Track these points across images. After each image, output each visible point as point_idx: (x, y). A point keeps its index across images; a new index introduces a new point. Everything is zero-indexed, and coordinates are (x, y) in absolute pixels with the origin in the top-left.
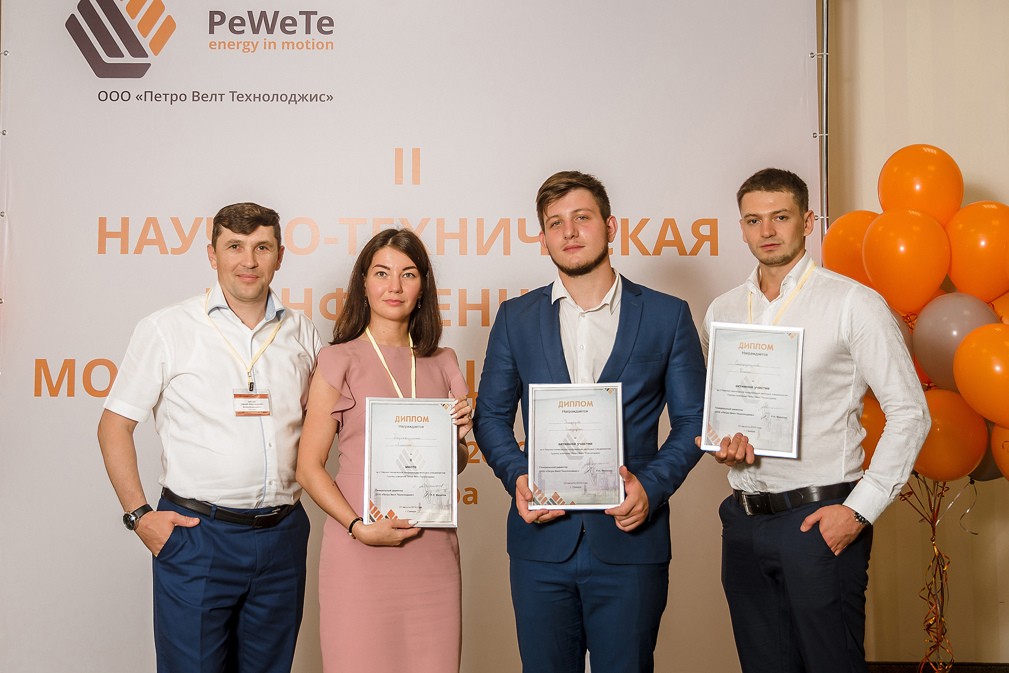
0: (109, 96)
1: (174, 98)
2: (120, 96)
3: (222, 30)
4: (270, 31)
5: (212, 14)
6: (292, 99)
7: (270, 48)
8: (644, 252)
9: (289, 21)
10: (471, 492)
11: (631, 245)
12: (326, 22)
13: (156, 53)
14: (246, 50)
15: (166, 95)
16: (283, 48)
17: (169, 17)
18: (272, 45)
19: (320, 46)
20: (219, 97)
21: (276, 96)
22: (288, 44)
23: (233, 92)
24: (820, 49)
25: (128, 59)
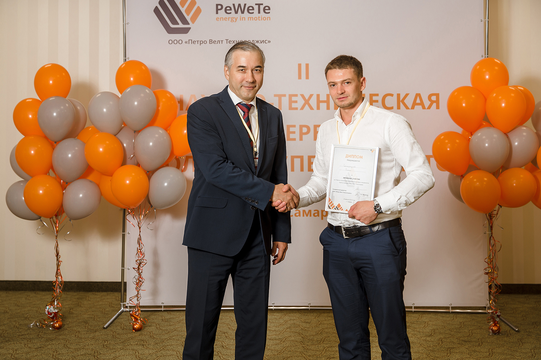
0: (173, 42)
1: (202, 42)
2: (178, 42)
3: (222, 12)
4: (243, 12)
5: (217, 5)
7: (242, 20)
8: (407, 108)
9: (251, 8)
11: (401, 105)
12: (267, 8)
13: (193, 22)
14: (232, 21)
15: (198, 41)
16: (248, 20)
17: (198, 7)
18: (244, 19)
19: (265, 19)
20: (221, 42)
22: (251, 18)
23: (227, 40)
25: (181, 25)
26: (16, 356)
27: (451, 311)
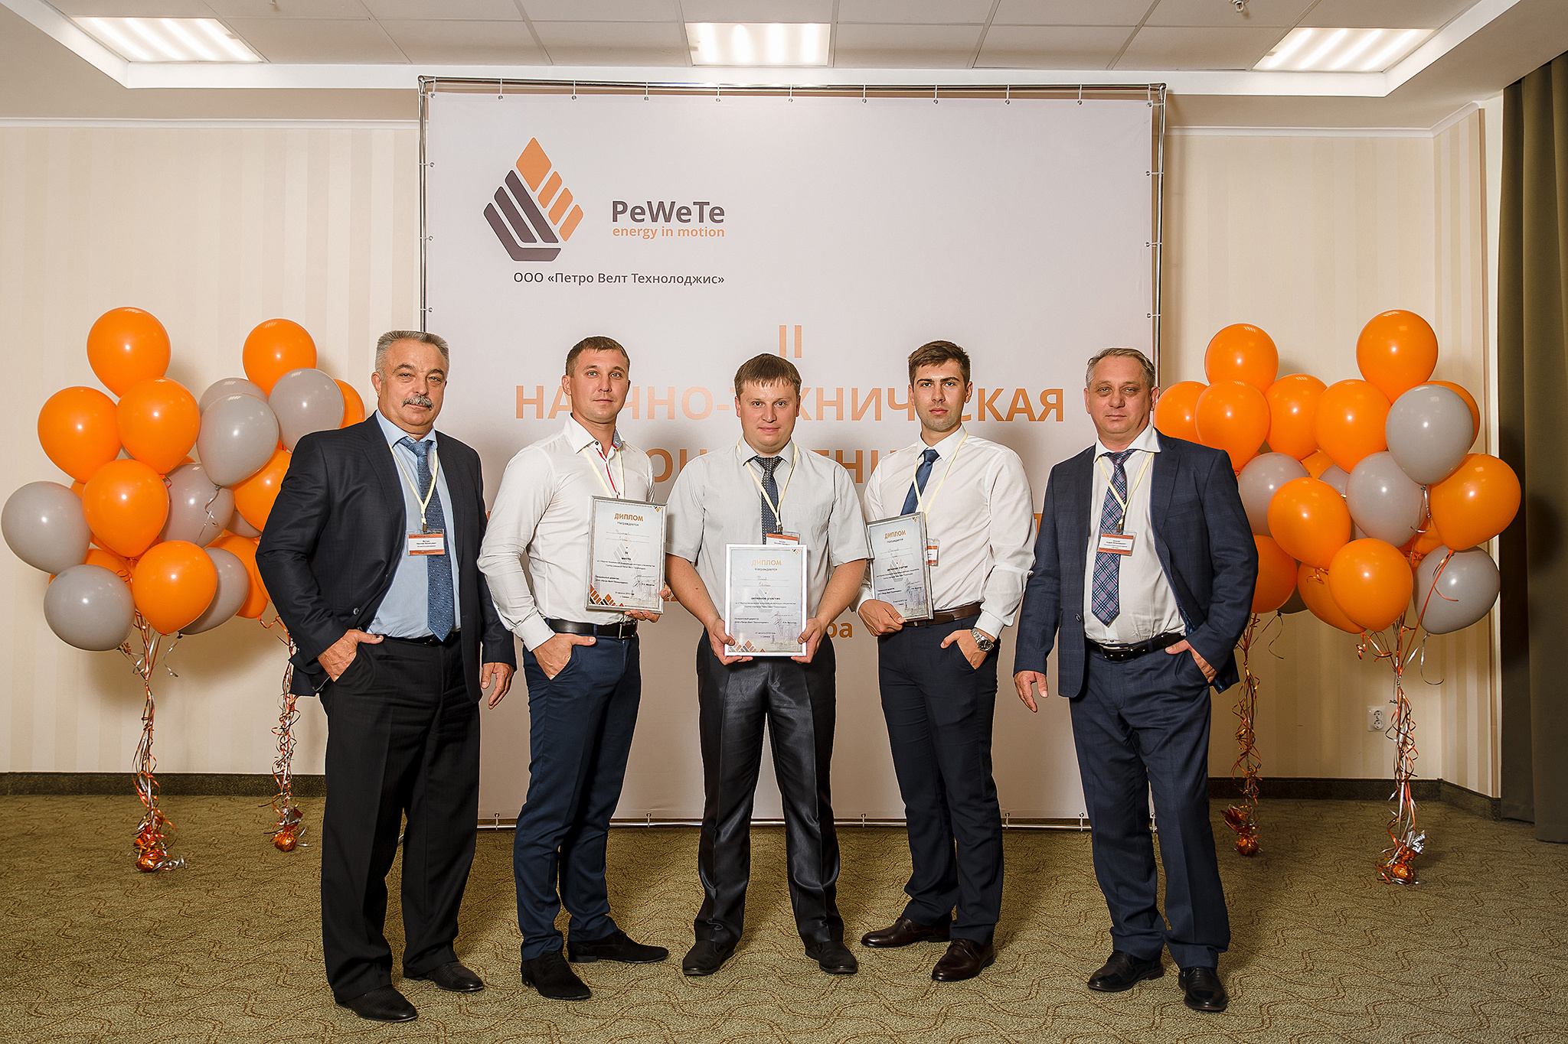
0: (523, 277)
1: (583, 279)
2: (534, 277)
3: (625, 219)
4: (668, 219)
5: (615, 204)
6: (688, 281)
7: (667, 233)
8: (999, 418)
9: (684, 211)
10: (847, 627)
11: (987, 411)
12: (717, 211)
13: (566, 237)
14: (646, 237)
15: (575, 276)
16: (679, 235)
17: (577, 207)
18: (669, 232)
19: (712, 232)
20: (622, 279)
21: (673, 278)
22: (684, 232)
23: (635, 275)
24: (1155, 239)
25: (540, 244)
26: (189, 911)
27: (1082, 828)
